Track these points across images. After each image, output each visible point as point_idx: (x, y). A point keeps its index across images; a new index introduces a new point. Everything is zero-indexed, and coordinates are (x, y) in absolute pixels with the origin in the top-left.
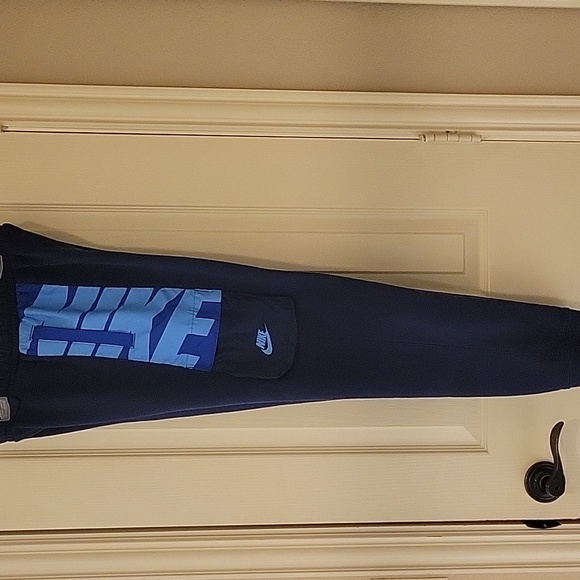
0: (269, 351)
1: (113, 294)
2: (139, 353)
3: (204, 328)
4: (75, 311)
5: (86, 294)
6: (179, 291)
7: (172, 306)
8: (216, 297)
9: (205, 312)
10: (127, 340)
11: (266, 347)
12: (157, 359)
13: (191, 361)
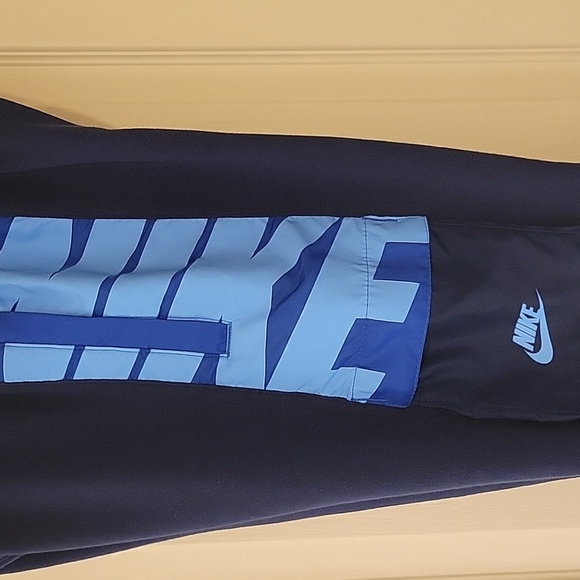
0: (545, 356)
1: (175, 234)
2: (241, 369)
3: (396, 302)
4: (90, 273)
5: (113, 236)
6: (328, 221)
7: (315, 255)
8: (415, 231)
9: (392, 266)
10: (212, 338)
11: (537, 346)
12: (282, 382)
13: (362, 384)
